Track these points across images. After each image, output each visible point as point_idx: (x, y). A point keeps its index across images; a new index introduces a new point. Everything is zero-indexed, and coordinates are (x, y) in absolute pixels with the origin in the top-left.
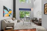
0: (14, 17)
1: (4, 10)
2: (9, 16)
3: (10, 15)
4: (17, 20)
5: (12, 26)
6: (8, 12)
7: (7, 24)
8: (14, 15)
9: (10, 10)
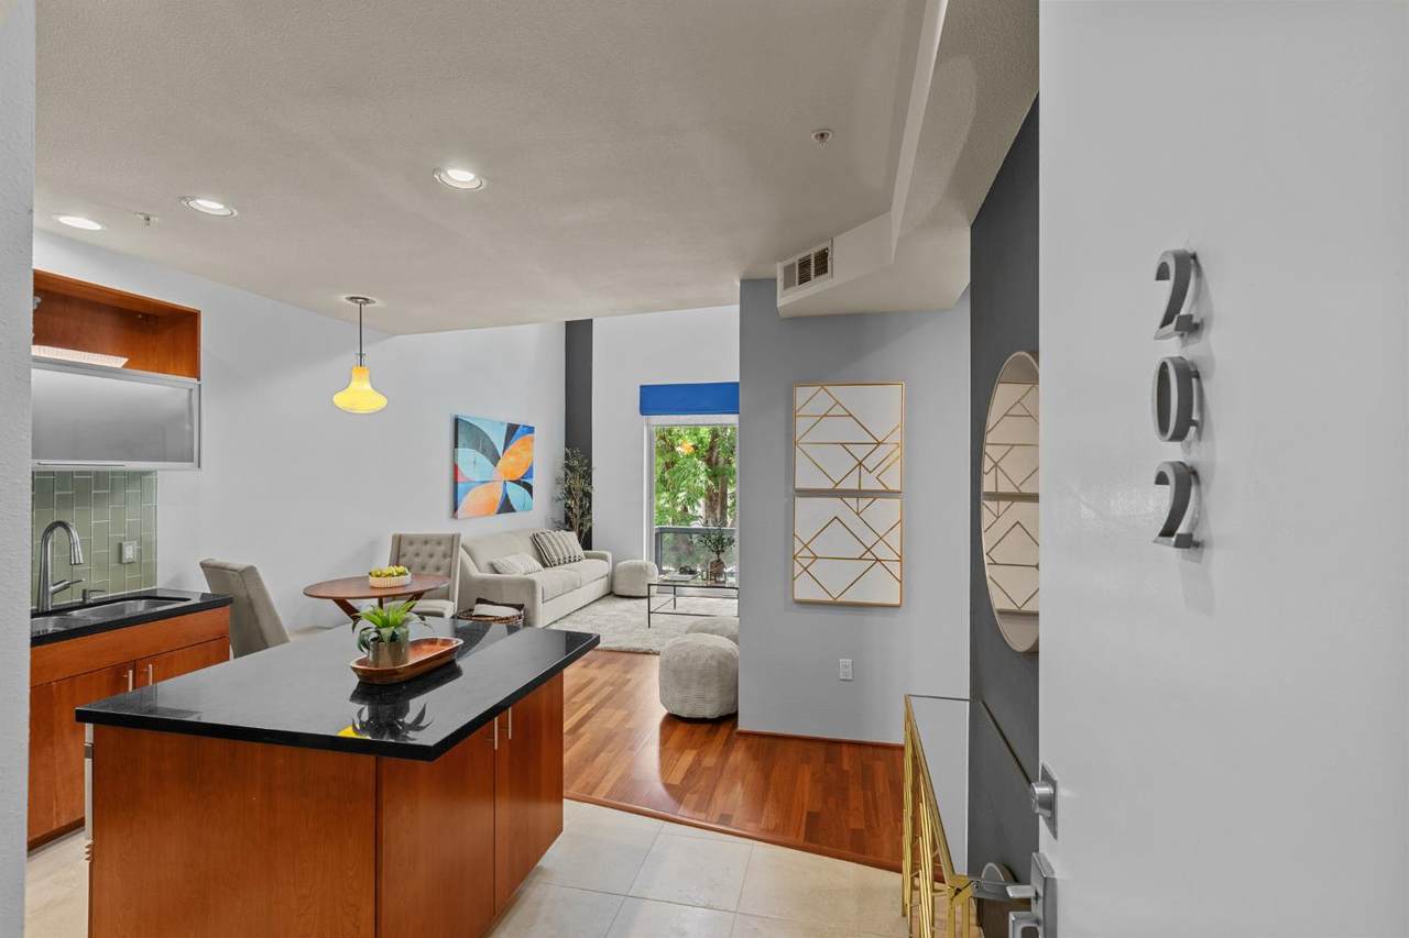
0: (568, 524)
1: (454, 455)
2: (506, 507)
3: (517, 494)
4: (603, 568)
5: (520, 607)
6: (495, 459)
7: (484, 582)
8: (569, 492)
9: (512, 430)
